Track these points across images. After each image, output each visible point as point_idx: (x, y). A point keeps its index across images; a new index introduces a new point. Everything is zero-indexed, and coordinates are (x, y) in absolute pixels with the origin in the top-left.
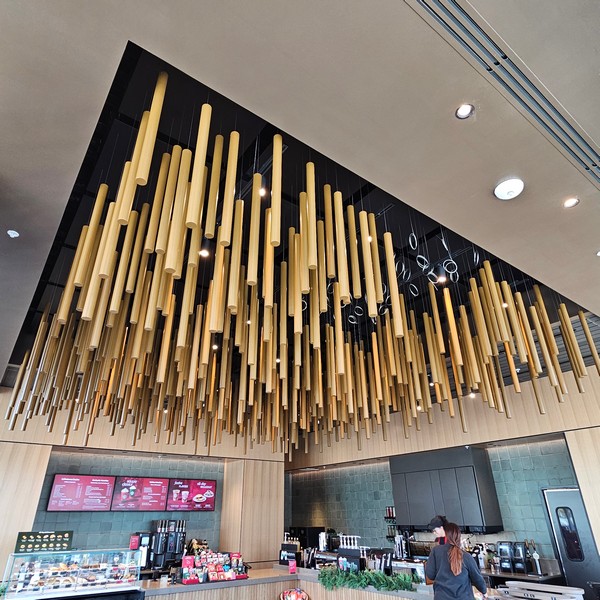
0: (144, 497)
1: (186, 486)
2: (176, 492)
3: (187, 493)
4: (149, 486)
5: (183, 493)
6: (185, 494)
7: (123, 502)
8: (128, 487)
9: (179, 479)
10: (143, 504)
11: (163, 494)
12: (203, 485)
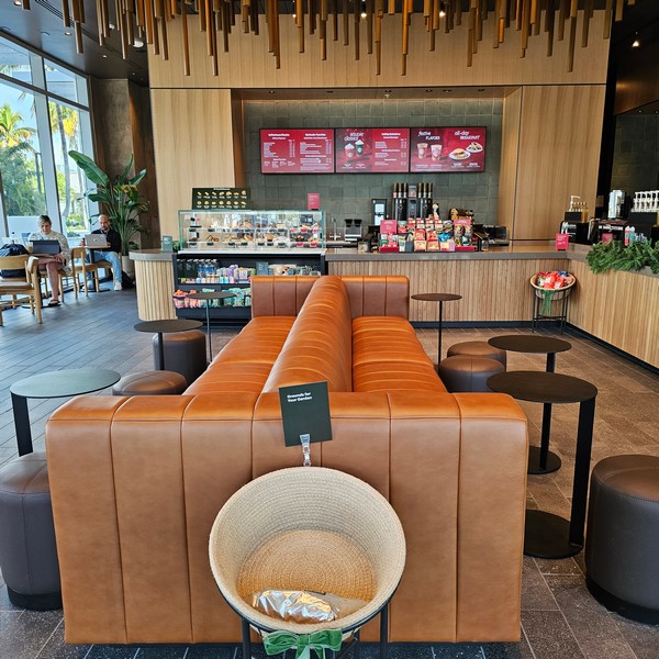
0: (377, 155)
1: (437, 138)
2: (422, 147)
3: (440, 147)
4: (381, 138)
5: (433, 147)
6: (436, 148)
7: (350, 161)
8: (353, 143)
9: (425, 129)
10: (377, 163)
11: (403, 150)
12: (465, 135)
